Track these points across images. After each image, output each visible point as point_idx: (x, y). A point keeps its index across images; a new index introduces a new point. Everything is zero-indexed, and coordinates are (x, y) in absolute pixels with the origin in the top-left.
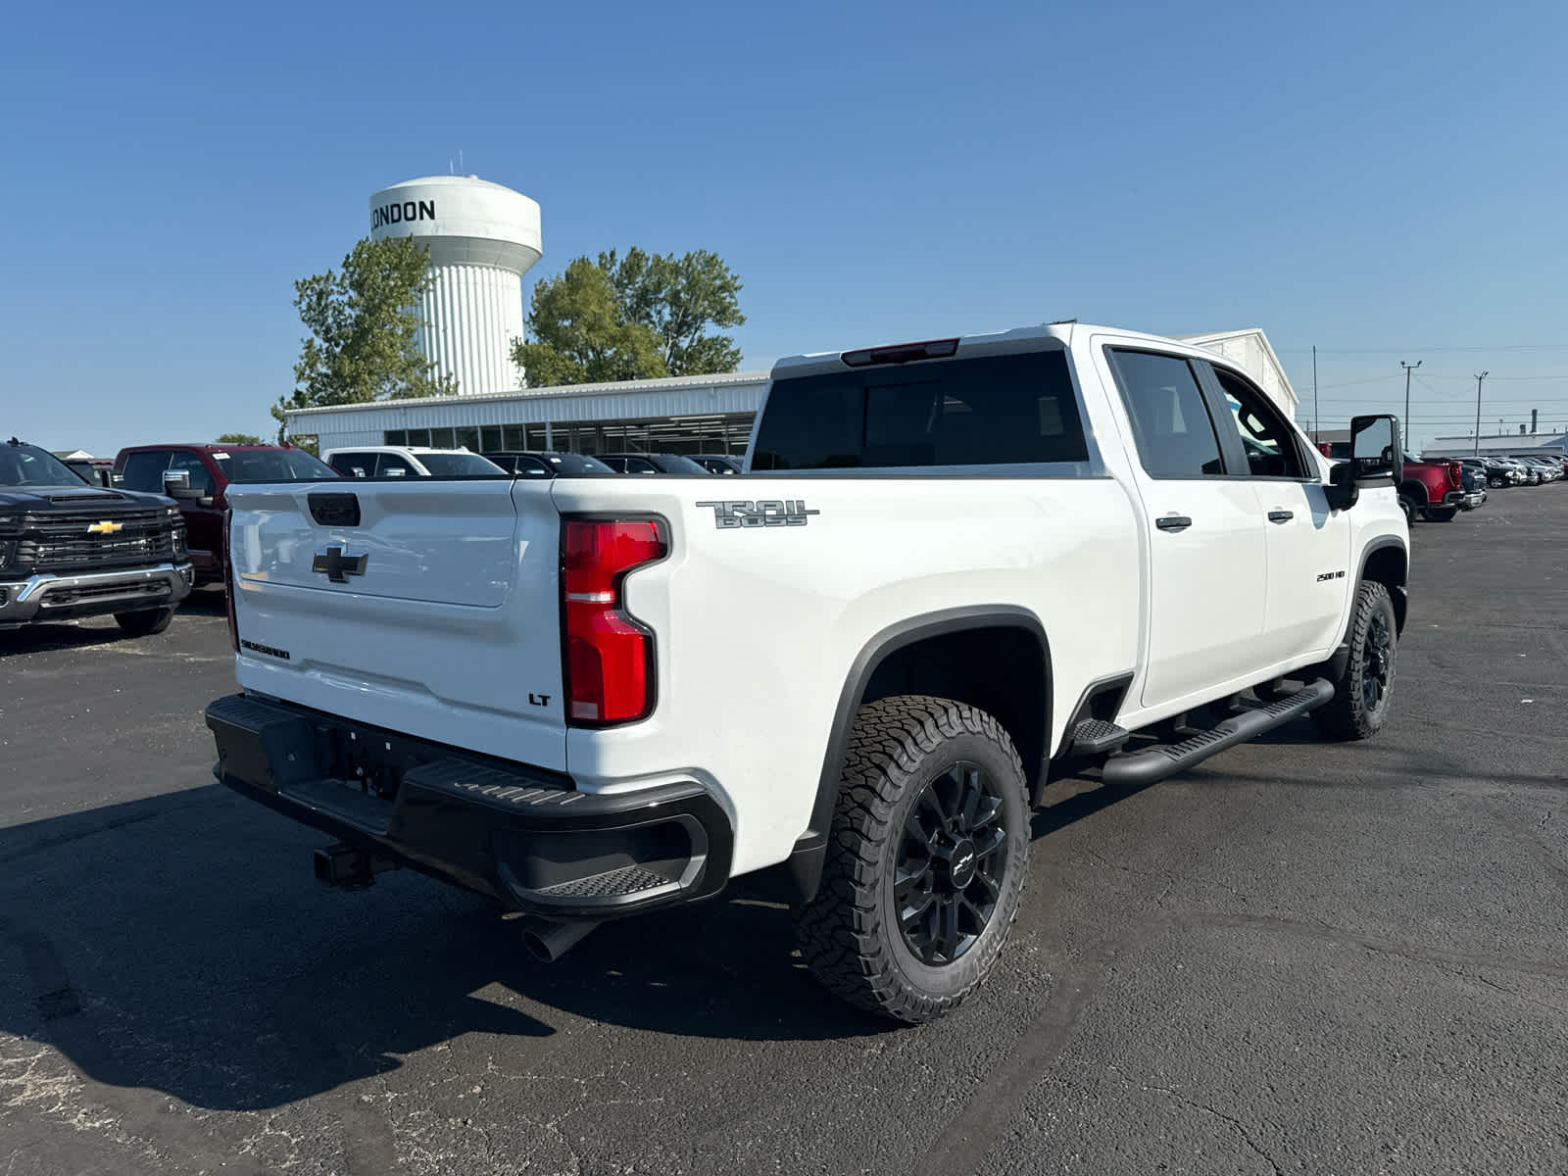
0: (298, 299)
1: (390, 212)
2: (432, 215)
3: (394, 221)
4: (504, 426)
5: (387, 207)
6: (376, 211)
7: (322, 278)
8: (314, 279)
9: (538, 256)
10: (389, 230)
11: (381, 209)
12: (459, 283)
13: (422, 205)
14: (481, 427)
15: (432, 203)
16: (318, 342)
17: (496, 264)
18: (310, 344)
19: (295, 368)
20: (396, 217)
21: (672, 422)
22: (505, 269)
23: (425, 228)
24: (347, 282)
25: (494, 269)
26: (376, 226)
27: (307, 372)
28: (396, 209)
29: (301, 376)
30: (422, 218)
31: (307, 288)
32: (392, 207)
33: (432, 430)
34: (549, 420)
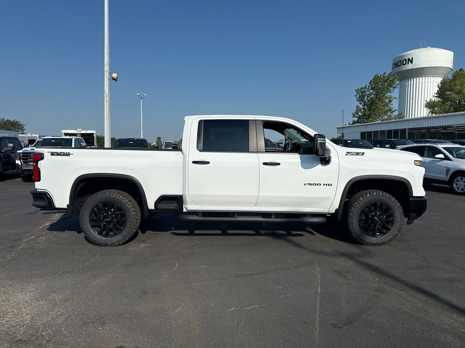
0: (356, 94)
1: (398, 63)
2: (412, 62)
3: (399, 66)
4: (393, 130)
5: (397, 62)
6: (394, 64)
7: (364, 87)
8: (361, 88)
9: (451, 70)
10: (397, 69)
11: (395, 63)
12: (419, 83)
13: (409, 59)
14: (387, 130)
15: (412, 58)
16: (361, 106)
17: (434, 75)
18: (358, 107)
19: (352, 114)
20: (400, 65)
21: (454, 127)
22: (437, 76)
23: (410, 66)
24: (370, 88)
25: (433, 77)
26: (393, 68)
27: (356, 115)
28: (400, 62)
29: (354, 116)
30: (408, 64)
31: (359, 91)
32: (399, 61)
33: (373, 131)
34: (407, 128)
